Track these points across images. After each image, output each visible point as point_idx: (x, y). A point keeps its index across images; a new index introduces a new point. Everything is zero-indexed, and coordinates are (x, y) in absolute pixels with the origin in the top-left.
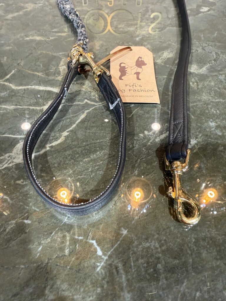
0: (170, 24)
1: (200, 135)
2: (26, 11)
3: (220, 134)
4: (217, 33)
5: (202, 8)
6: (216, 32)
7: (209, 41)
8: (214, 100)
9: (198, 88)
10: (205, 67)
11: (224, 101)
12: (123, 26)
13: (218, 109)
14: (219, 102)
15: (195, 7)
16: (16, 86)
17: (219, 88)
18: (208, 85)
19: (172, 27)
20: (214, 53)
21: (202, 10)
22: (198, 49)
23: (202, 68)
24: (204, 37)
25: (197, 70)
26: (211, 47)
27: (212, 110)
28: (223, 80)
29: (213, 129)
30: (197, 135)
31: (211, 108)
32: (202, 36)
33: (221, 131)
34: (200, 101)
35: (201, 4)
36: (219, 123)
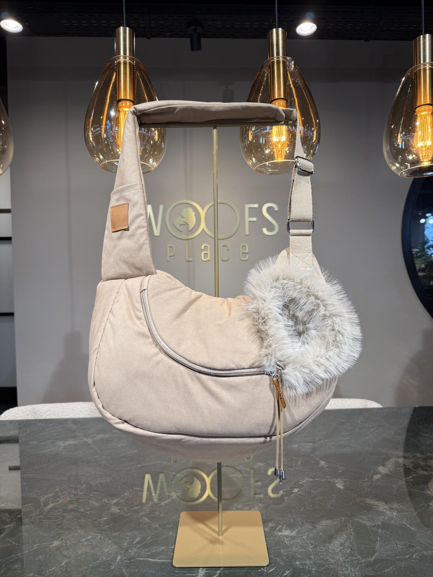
0: (272, 503)
1: (291, 569)
2: (173, 499)
3: (302, 567)
4: (303, 508)
5: (294, 490)
7: (298, 514)
8: (299, 550)
9: (290, 544)
10: (295, 531)
11: (305, 551)
12: (241, 506)
13: (301, 555)
14: (302, 551)
15: (289, 489)
17: (303, 544)
18: (296, 542)
19: (273, 505)
20: (300, 522)
21: (294, 491)
22: (291, 520)
23: (292, 532)
24: (294, 511)
25: (290, 533)
26: (299, 518)
27: (298, 556)
28: (305, 539)
29: (298, 565)
30: (290, 569)
31: (297, 555)
32: (293, 511)
33: (303, 566)
34: (291, 551)
35: (293, 486)
36: (302, 562)
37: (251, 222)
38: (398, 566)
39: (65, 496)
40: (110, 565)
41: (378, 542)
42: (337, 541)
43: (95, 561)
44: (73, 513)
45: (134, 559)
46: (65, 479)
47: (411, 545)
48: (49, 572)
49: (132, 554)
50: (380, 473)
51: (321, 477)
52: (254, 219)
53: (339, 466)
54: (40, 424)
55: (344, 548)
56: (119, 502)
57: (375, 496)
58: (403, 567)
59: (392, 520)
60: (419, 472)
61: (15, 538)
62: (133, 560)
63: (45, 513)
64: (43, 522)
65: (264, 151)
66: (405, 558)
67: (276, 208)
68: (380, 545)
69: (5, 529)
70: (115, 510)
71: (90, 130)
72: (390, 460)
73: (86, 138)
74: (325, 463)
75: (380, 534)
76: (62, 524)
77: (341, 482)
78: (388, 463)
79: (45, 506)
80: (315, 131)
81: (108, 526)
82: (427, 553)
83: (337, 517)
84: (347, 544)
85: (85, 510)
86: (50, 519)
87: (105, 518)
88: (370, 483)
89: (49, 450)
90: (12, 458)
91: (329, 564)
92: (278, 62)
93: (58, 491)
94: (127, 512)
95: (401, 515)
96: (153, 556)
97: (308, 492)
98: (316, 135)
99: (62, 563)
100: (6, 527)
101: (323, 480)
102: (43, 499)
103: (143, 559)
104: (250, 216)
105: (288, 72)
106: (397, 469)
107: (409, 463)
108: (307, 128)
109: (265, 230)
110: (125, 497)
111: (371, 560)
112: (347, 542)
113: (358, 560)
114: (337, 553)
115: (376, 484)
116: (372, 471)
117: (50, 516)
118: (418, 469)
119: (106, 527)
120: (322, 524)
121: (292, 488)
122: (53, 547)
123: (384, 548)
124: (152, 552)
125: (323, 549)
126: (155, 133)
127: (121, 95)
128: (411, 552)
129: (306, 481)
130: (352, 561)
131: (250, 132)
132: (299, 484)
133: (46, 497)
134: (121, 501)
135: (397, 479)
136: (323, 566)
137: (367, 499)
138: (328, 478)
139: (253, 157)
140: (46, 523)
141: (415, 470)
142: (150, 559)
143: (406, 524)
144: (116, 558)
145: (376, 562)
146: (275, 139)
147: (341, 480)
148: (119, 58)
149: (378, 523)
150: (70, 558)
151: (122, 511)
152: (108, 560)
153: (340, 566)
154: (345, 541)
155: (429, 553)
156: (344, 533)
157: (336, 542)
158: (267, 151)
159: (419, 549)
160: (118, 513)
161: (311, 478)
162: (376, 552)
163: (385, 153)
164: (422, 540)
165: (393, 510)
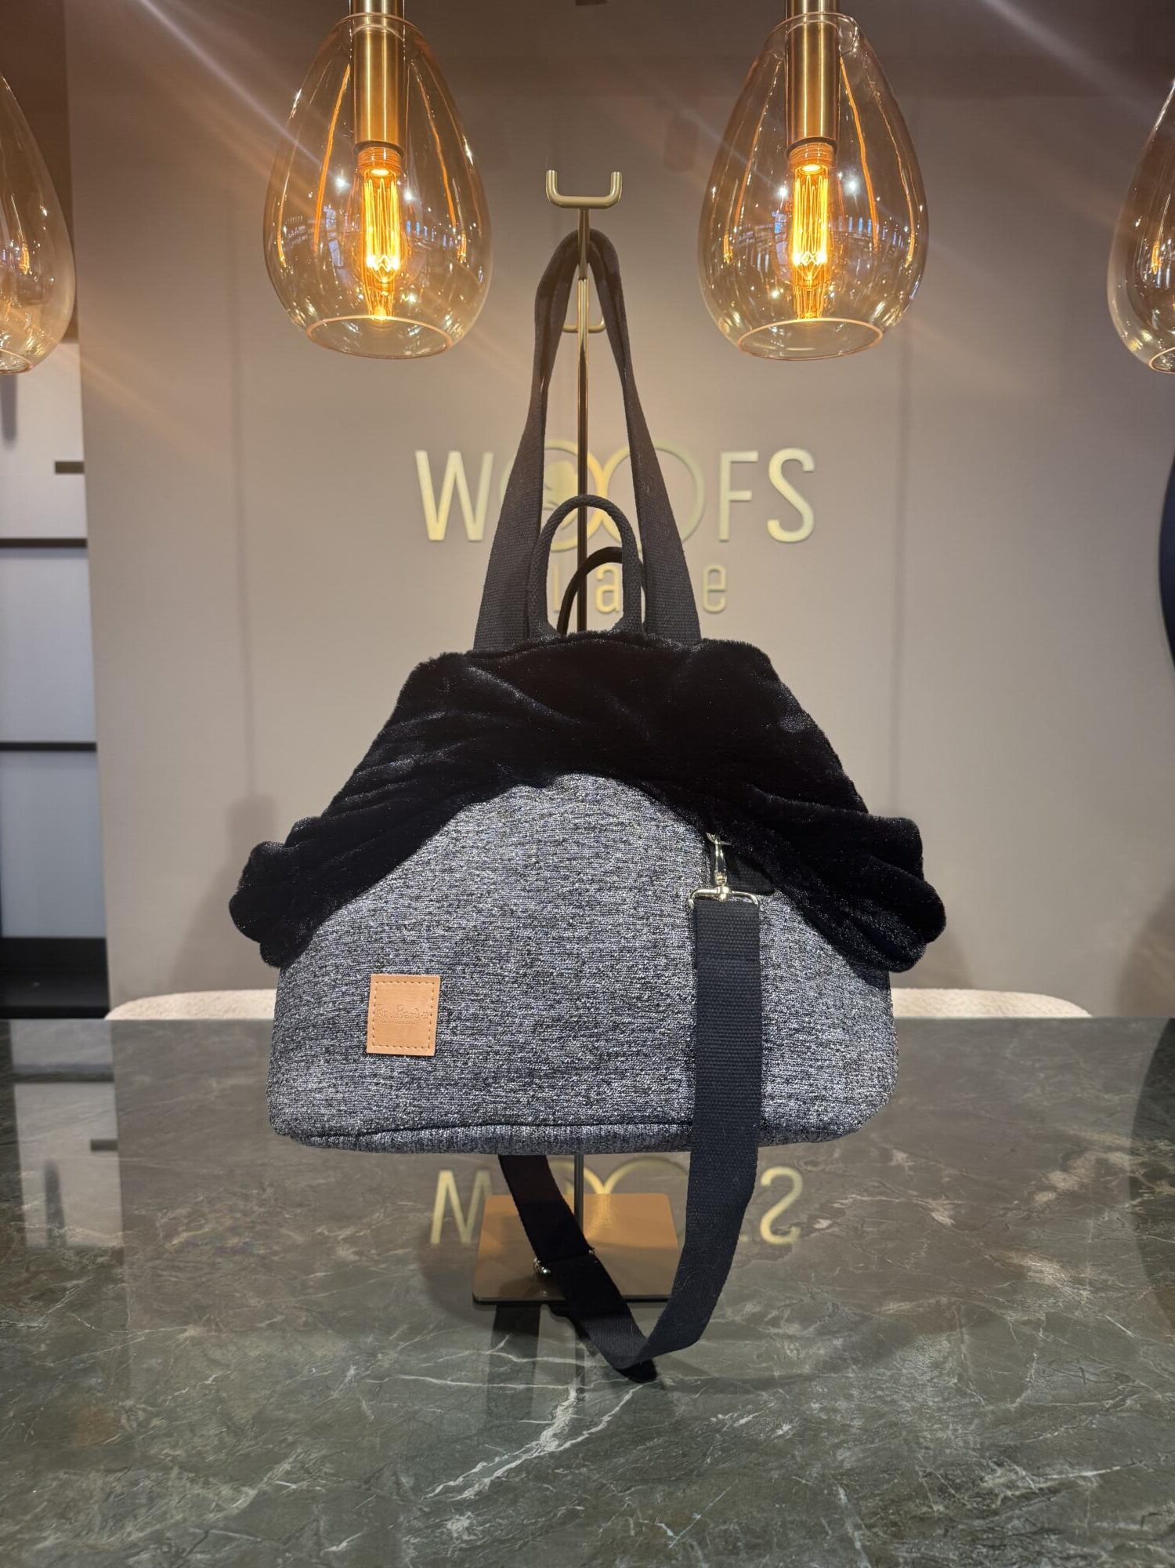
1: (797, 1420)
3: (825, 1418)
5: (819, 1222)
6: (839, 1268)
9: (798, 1358)
15: (805, 1220)
16: (519, 1357)
19: (760, 1259)
20: (829, 1304)
22: (804, 1298)
23: (806, 1328)
24: (816, 1276)
29: (816, 1412)
31: (816, 1386)
33: (827, 1414)
35: (817, 1213)
36: (825, 1404)
37: (736, 504)
38: (1083, 1425)
39: (218, 1215)
40: (328, 1388)
41: (1034, 1364)
42: (924, 1355)
43: (291, 1377)
44: (238, 1258)
45: (388, 1376)
46: (222, 1172)
47: (1124, 1375)
48: (175, 1399)
49: (386, 1365)
50: (1053, 1188)
51: (893, 1192)
52: (746, 495)
53: (942, 1166)
54: (161, 1033)
55: (941, 1374)
56: (357, 1234)
57: (1036, 1247)
58: (1094, 1429)
59: (1077, 1309)
60: (1160, 1190)
61: (91, 1314)
62: (387, 1380)
63: (166, 1255)
64: (162, 1276)
65: (766, 293)
66: (1104, 1406)
67: (808, 464)
68: (1037, 1371)
69: (65, 1289)
70: (345, 1253)
71: (279, 232)
72: (1086, 1155)
73: (270, 257)
74: (907, 1158)
75: (1042, 1344)
76: (210, 1283)
77: (946, 1207)
78: (1079, 1162)
79: (169, 1237)
80: (913, 236)
81: (327, 1294)
82: (1163, 1397)
83: (927, 1294)
84: (948, 1365)
85: (268, 1251)
86: (179, 1269)
87: (319, 1274)
88: (1026, 1213)
89: (182, 1098)
90: (88, 1115)
91: (899, 1413)
92: (814, 30)
93: (202, 1201)
94: (378, 1261)
95: (1101, 1297)
96: (440, 1372)
97: (856, 1229)
98: (915, 249)
99: (206, 1379)
100: (69, 1285)
101: (897, 1201)
102: (162, 1220)
103: (413, 1377)
104: (734, 486)
105: (842, 61)
106: (1102, 1180)
107: (1136, 1165)
108: (892, 226)
109: (774, 527)
110: (374, 1222)
111: (1012, 1407)
112: (950, 1359)
113: (976, 1405)
114: (922, 1385)
115: (1042, 1215)
116: (1034, 1183)
117: (180, 1261)
118: (1158, 1182)
119: (324, 1295)
120: (888, 1313)
121: (813, 1219)
122: (186, 1339)
123: (1048, 1378)
124: (436, 1363)
125: (884, 1373)
126: (460, 241)
127: (365, 130)
128: (1119, 1393)
129: (851, 1200)
130: (960, 1407)
131: (726, 239)
132: (833, 1207)
133: (171, 1215)
134: (362, 1234)
135: (1101, 1206)
136: (881, 1416)
137: (1013, 1254)
138: (913, 1196)
139: (738, 309)
140: (168, 1280)
141: (1150, 1185)
142: (431, 1379)
143: (1112, 1321)
144: (344, 1371)
145: (1023, 1413)
146: (798, 257)
147: (946, 1202)
148: (359, 21)
149: (1037, 1315)
150: (228, 1366)
151: (364, 1258)
152: (323, 1376)
153: (928, 1419)
154: (946, 1358)
155: (1169, 1397)
156: (944, 1336)
157: (921, 1358)
158: (775, 294)
159: (1143, 1384)
160: (354, 1262)
161: (865, 1194)
162: (1027, 1389)
163: (1113, 303)
164: (1151, 1363)
165: (1080, 1284)
